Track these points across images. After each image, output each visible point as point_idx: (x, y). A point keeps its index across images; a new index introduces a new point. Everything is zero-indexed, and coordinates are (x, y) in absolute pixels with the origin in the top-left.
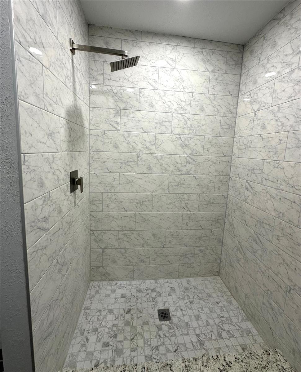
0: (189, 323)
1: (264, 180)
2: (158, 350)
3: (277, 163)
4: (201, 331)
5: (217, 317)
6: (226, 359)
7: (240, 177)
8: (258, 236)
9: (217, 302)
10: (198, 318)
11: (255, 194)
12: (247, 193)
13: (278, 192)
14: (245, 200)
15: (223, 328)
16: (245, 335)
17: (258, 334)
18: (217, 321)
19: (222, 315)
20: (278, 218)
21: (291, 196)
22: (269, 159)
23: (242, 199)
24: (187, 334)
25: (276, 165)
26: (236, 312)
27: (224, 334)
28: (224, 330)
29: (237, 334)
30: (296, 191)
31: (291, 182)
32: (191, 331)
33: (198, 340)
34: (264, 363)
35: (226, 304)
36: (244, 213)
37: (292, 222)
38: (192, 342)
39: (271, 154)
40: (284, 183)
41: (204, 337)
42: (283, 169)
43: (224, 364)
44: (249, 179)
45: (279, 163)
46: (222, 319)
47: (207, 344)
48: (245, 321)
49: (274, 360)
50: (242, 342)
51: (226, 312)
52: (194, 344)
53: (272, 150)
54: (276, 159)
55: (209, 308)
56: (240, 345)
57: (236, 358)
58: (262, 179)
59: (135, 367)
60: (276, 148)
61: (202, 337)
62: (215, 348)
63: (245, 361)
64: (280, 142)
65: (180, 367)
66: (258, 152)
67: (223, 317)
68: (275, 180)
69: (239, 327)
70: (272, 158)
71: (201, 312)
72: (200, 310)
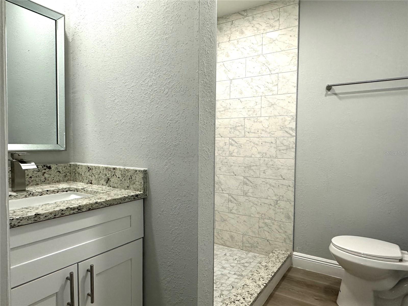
0: (222, 273)
1: (247, 133)
2: (224, 295)
3: (256, 119)
4: (234, 271)
5: (234, 261)
6: (263, 265)
7: (222, 137)
8: (248, 180)
9: (224, 255)
10: (224, 268)
11: (240, 146)
12: (231, 148)
13: (260, 139)
14: (231, 155)
15: (242, 263)
16: (255, 258)
17: (259, 254)
18: (236, 262)
19: (234, 258)
20: (262, 158)
21: (269, 140)
22: (249, 117)
23: (227, 155)
24: (229, 278)
25: (256, 120)
26: (240, 253)
27: (246, 265)
28: (244, 263)
29: (251, 260)
30: (272, 135)
31: (268, 130)
32: (229, 275)
33: (237, 275)
34: (277, 256)
35: (231, 253)
36: (231, 166)
37: (272, 156)
38: (236, 278)
39: (251, 113)
40: (263, 132)
41: (238, 272)
42: (261, 122)
43: (265, 267)
44: (232, 135)
45: (257, 118)
46: (237, 259)
47: (244, 274)
48: (248, 254)
49: (278, 253)
50: (257, 262)
51: (235, 256)
52: (238, 278)
53: (250, 110)
54: (255, 116)
55: (224, 260)
56: (258, 263)
57: (266, 262)
58: (245, 133)
59: (230, 299)
60: (254, 108)
61: (238, 273)
62: (250, 272)
63: (270, 261)
64: (256, 104)
65: (250, 282)
66: (238, 112)
67: (236, 259)
68: (256, 131)
69: (249, 257)
70: (251, 116)
71: (222, 264)
72: (220, 264)
